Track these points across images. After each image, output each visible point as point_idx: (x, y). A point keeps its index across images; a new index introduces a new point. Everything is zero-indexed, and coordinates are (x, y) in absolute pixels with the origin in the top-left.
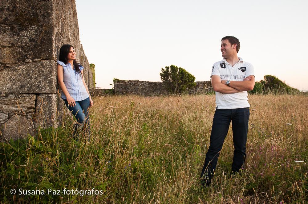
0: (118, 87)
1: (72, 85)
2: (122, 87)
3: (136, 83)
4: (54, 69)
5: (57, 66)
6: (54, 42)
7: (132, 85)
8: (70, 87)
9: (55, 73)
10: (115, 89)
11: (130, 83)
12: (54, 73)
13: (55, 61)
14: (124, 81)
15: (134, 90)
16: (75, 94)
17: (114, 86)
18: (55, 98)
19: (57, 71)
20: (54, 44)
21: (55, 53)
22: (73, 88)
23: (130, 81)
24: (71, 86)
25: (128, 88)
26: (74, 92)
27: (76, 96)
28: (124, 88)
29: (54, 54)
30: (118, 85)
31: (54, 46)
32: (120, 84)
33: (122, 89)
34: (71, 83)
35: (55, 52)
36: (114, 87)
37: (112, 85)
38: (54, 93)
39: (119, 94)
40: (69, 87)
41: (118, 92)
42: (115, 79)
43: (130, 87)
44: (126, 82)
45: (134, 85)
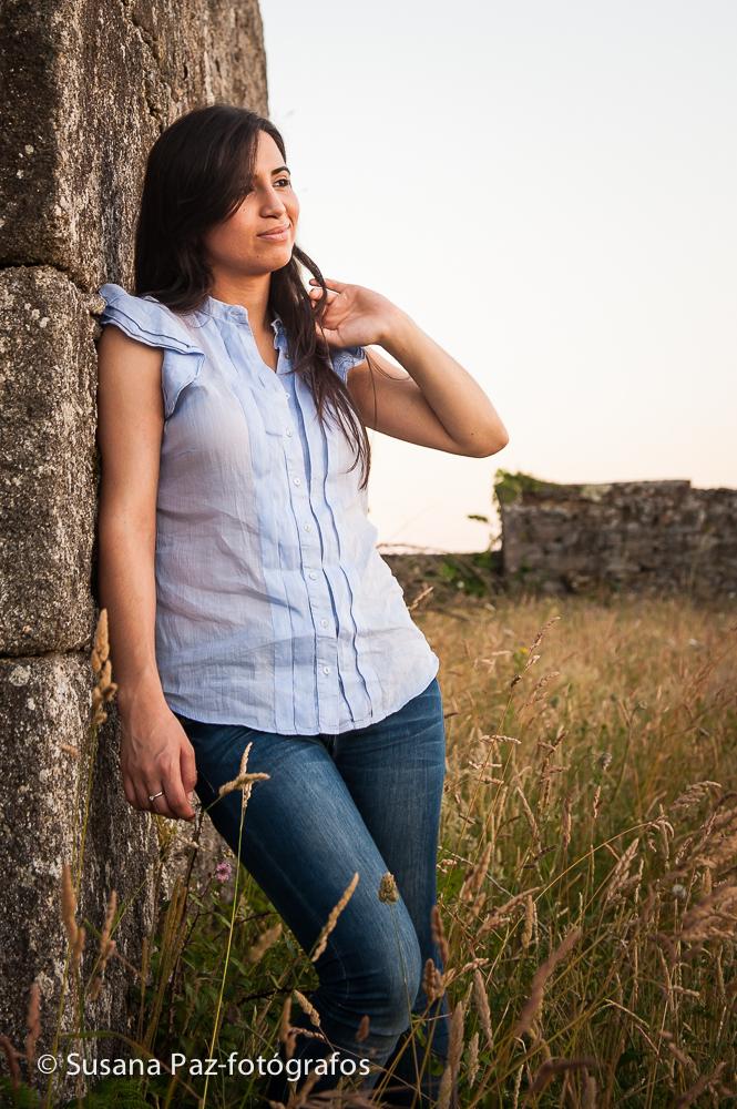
0: (530, 538)
1: (271, 554)
2: (559, 540)
3: (666, 509)
4: (67, 372)
5: (98, 342)
6: (70, 68)
7: (637, 519)
8: (247, 571)
9: (82, 424)
10: (509, 555)
11: (620, 502)
12: (68, 413)
13: (82, 287)
14: (577, 488)
15: (658, 560)
16: (302, 655)
17: (497, 531)
18: (70, 709)
19: (99, 400)
20: (69, 95)
21: (82, 202)
22: (276, 580)
23: (617, 489)
24: (250, 559)
25: (605, 548)
26: (283, 626)
27: (303, 676)
28: (578, 548)
29: (71, 205)
30: (526, 519)
31: (70, 117)
32: (547, 515)
33: (565, 552)
34: (258, 532)
35: (78, 189)
36: (503, 537)
37: (484, 520)
38: (69, 652)
39: (539, 592)
40: (237, 580)
41: (527, 577)
42: (508, 476)
43: (624, 534)
44: (588, 501)
45: (656, 521)
